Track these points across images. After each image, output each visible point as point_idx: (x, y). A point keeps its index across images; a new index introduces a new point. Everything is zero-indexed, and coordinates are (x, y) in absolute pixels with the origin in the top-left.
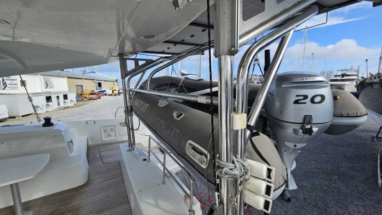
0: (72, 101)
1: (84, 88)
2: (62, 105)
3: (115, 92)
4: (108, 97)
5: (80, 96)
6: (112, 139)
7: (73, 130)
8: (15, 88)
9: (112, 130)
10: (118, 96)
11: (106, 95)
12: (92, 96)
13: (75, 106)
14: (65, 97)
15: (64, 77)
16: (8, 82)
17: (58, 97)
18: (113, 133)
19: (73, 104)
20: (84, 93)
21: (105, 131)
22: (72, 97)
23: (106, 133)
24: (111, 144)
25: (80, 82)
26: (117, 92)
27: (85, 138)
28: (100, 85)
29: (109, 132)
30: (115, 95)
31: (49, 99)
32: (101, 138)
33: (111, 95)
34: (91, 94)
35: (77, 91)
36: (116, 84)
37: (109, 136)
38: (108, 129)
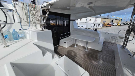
0: (100, 26)
1: (106, 22)
2: (97, 27)
3: (118, 25)
4: (114, 26)
5: (104, 25)
6: (114, 42)
7: (101, 34)
8: (88, 21)
9: (114, 38)
10: (119, 26)
11: (114, 25)
12: (108, 25)
13: (101, 28)
14: (99, 25)
15: (100, 18)
16: (87, 19)
17: (97, 24)
18: (114, 40)
19: (100, 27)
20: (105, 24)
21: (112, 38)
22: (101, 25)
23: (112, 39)
24: (112, 43)
25: (105, 20)
26: (120, 25)
27: (103, 38)
28: (112, 21)
29: (113, 39)
30: (118, 26)
31: (95, 25)
32: (109, 40)
33: (116, 26)
34: (108, 24)
35: (103, 23)
36: (120, 21)
37: (112, 40)
38: (113, 37)
